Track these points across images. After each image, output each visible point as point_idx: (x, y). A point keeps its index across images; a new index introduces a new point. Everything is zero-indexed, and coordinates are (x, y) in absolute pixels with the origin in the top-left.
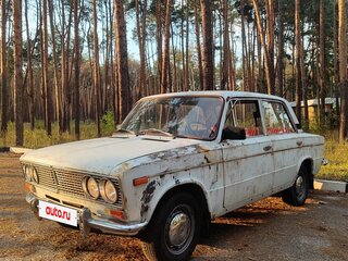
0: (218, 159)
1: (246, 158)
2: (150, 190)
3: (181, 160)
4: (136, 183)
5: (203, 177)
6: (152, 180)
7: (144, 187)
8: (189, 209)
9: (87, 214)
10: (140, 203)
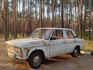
0: (48, 44)
1: (57, 44)
2: (29, 50)
3: (37, 44)
4: (25, 49)
5: (43, 48)
6: (29, 48)
7: (27, 50)
8: (40, 56)
9: (15, 55)
10: (26, 53)
